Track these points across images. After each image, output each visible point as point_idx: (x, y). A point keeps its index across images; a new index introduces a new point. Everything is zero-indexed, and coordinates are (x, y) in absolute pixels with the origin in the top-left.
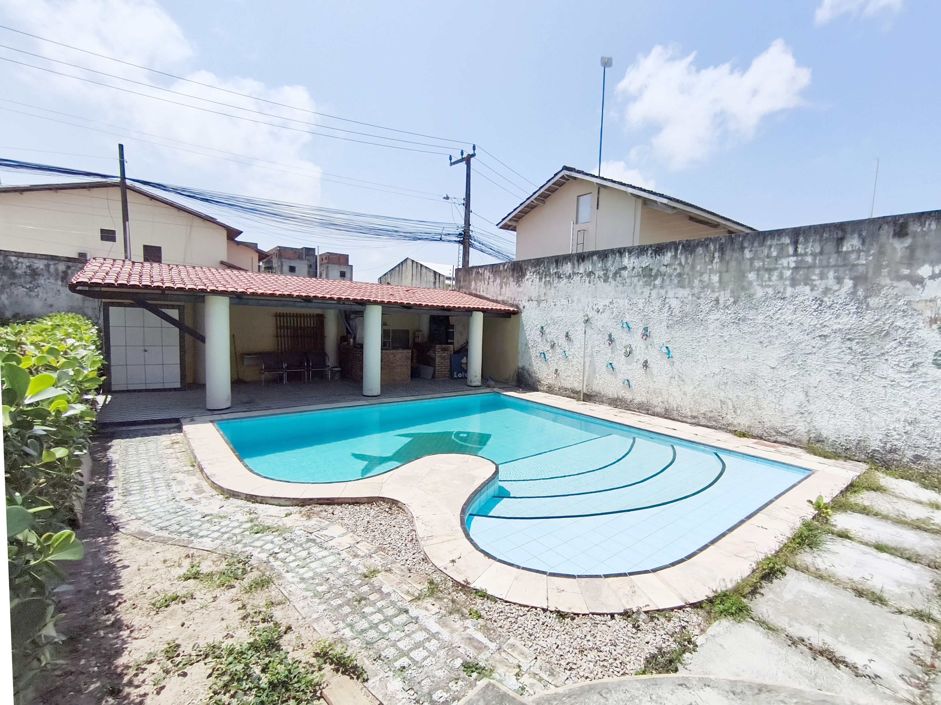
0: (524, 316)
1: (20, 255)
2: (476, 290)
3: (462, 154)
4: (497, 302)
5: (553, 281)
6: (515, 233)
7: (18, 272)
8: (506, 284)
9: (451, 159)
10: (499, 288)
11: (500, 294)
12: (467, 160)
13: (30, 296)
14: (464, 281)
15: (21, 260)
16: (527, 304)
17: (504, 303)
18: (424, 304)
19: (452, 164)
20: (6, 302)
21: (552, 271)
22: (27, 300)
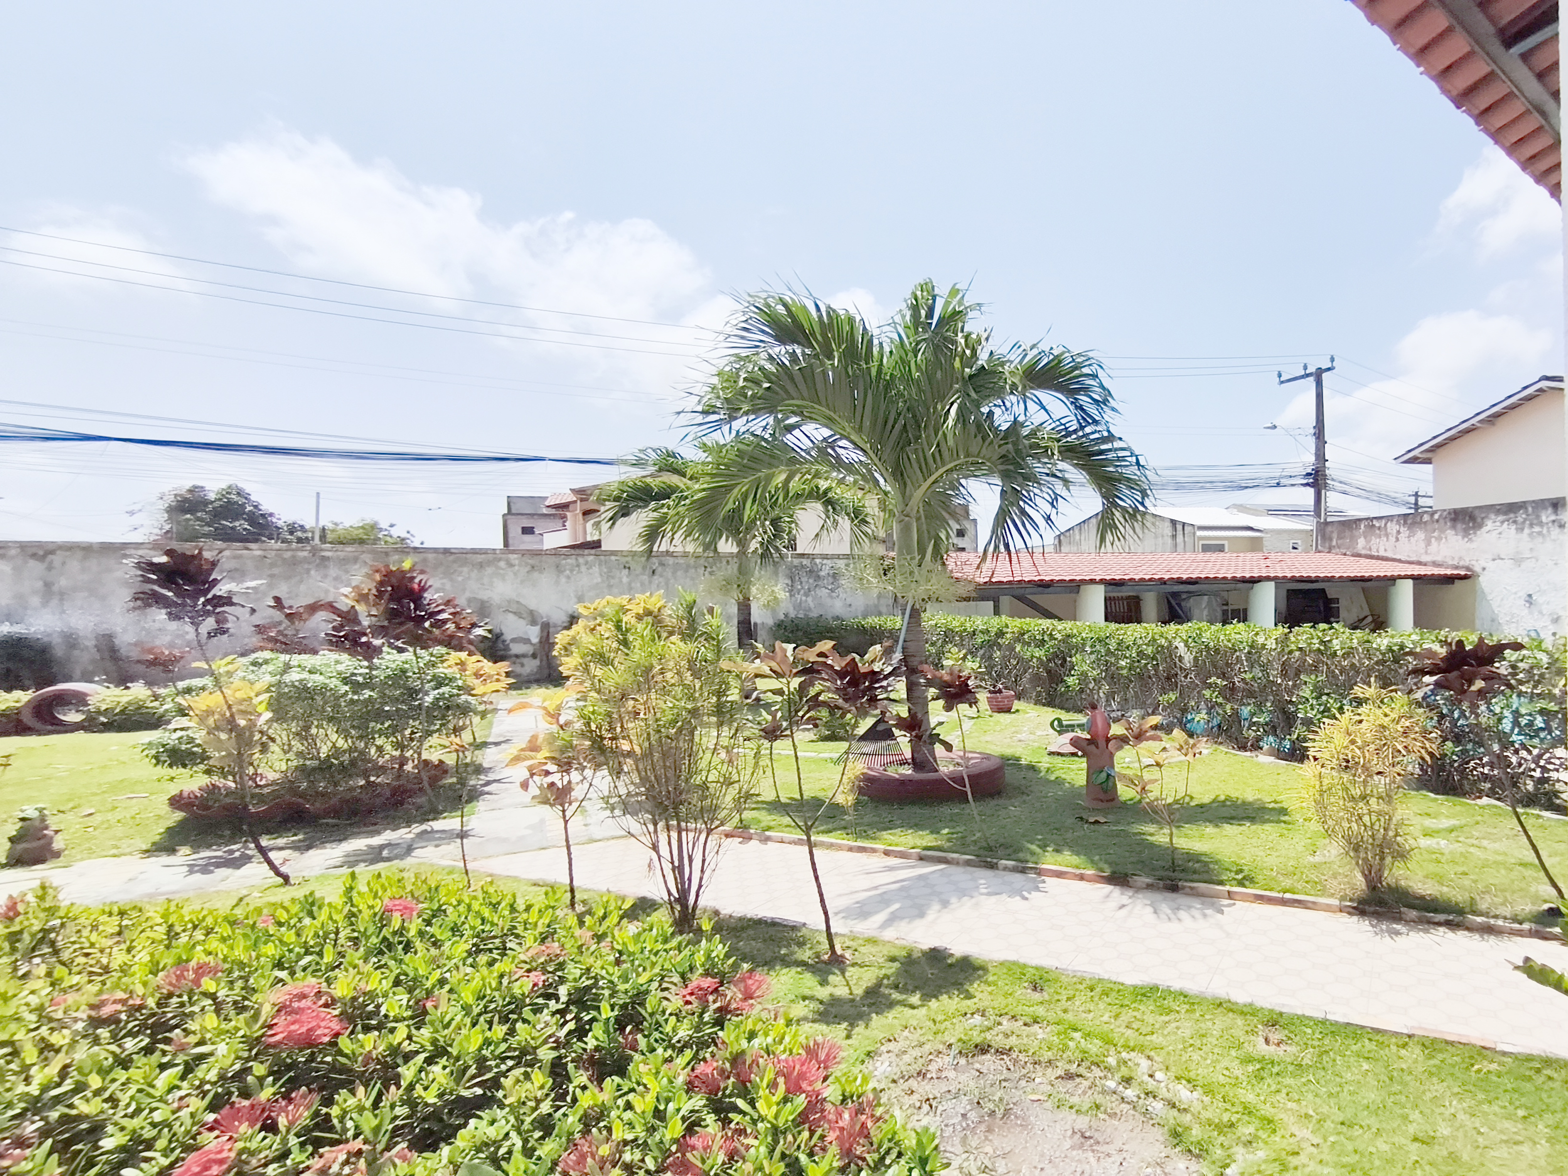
0: (1484, 581)
1: (825, 557)
2: (1370, 549)
3: (1305, 368)
4: (1419, 563)
5: (1549, 531)
6: (1430, 466)
7: (822, 573)
8: (1439, 539)
9: (1280, 375)
10: (1423, 545)
11: (1426, 553)
12: (1318, 375)
13: (832, 597)
14: (1339, 538)
15: (825, 561)
16: (1490, 565)
17: (1435, 564)
18: (1337, 575)
19: (1282, 382)
20: (812, 605)
21: (1544, 519)
22: (828, 600)
